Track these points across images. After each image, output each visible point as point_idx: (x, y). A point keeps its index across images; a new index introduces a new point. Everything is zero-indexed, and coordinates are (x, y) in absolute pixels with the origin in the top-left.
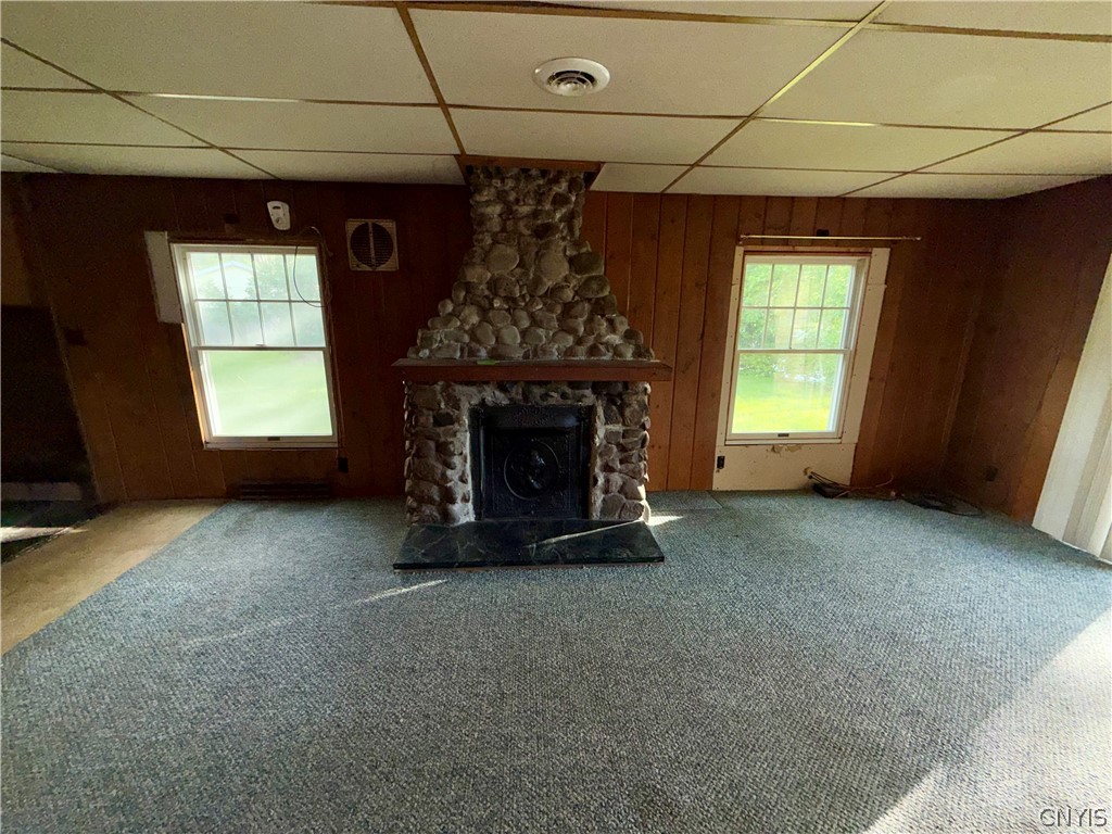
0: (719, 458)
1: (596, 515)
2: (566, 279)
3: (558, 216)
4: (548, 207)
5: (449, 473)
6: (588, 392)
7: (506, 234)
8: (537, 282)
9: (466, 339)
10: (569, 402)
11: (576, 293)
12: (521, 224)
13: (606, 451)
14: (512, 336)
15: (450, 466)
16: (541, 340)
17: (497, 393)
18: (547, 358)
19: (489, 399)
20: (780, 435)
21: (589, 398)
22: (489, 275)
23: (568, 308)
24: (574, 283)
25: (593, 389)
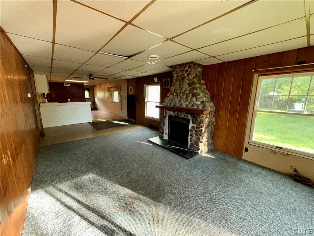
0: (246, 148)
1: (189, 147)
2: (187, 88)
3: (186, 75)
4: (184, 73)
5: (164, 128)
6: (189, 115)
7: (177, 80)
8: (182, 89)
9: (170, 101)
10: (185, 117)
11: (189, 92)
12: (179, 77)
13: (191, 131)
14: (177, 101)
15: (164, 126)
16: (182, 102)
17: (173, 113)
18: (182, 106)
19: (171, 114)
20: (277, 147)
21: (189, 117)
22: (174, 88)
23: (187, 95)
24: (189, 89)
25: (191, 115)
